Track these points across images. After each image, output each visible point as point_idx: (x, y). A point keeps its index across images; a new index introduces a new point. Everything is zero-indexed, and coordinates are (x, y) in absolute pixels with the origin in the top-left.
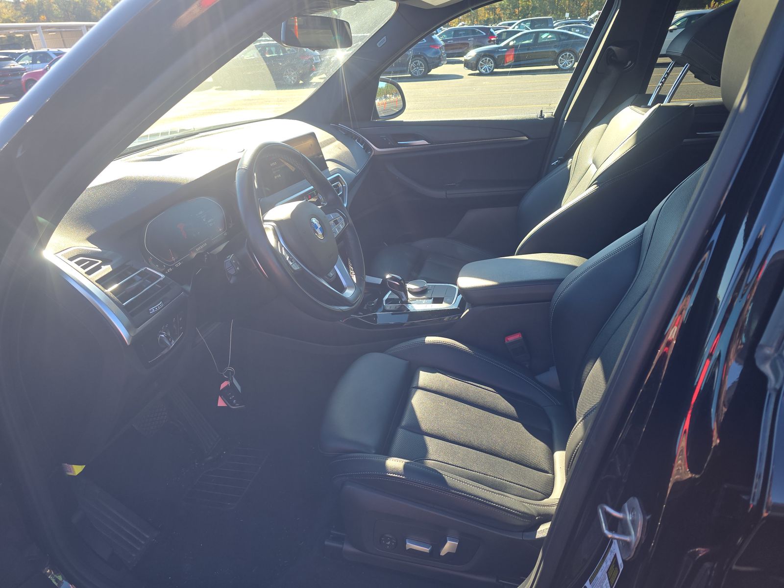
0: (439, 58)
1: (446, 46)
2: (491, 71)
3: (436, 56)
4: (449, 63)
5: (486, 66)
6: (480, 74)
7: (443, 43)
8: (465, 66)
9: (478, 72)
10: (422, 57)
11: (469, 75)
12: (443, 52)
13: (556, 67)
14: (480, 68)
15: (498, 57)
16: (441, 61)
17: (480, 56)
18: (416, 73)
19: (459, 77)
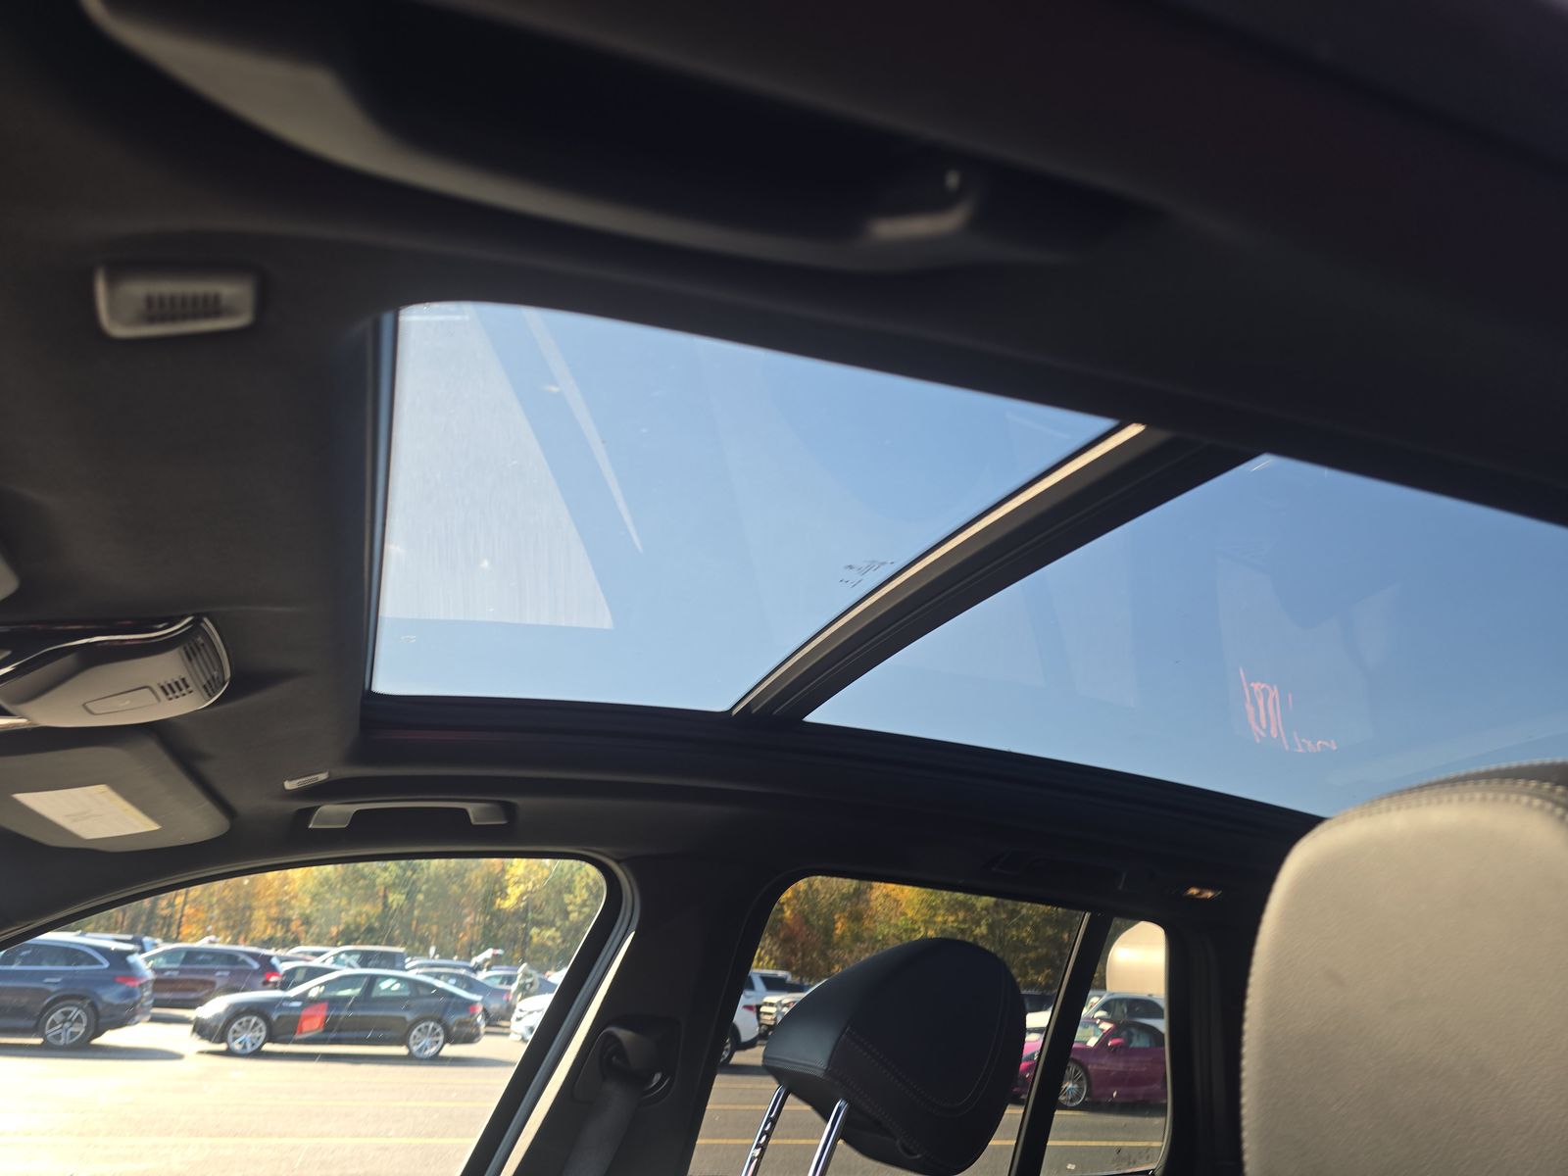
0: (133, 1008)
1: (156, 982)
2: (255, 1047)
3: (125, 1002)
4: (155, 1019)
5: (246, 1036)
6: (229, 1053)
8: (194, 1030)
10: (88, 1001)
11: (202, 1052)
12: (146, 994)
13: (402, 1050)
14: (231, 1040)
15: (279, 1017)
17: (237, 1013)
18: (58, 1037)
19: (177, 1057)
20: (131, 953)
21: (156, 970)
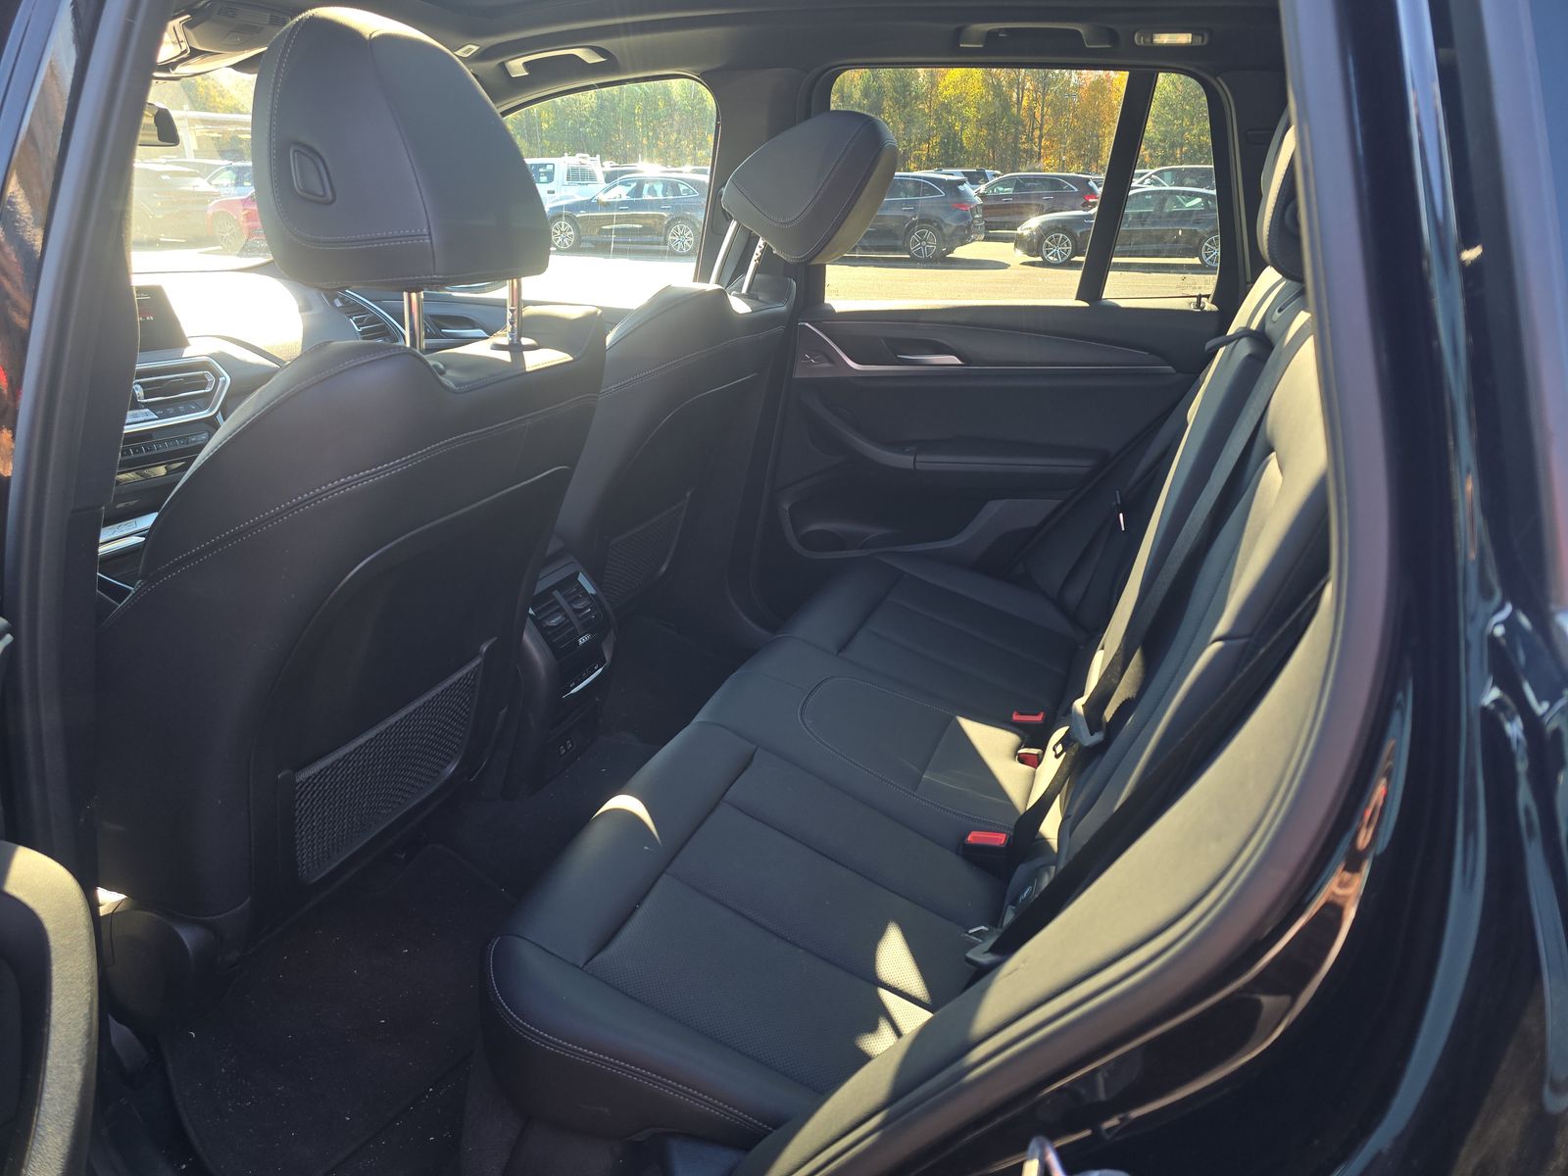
0: (968, 228)
1: (985, 208)
2: (1065, 259)
3: (962, 224)
4: (988, 239)
5: (1057, 250)
6: (1046, 264)
7: (979, 201)
8: (1016, 246)
9: (1039, 259)
10: (935, 224)
11: (1024, 264)
12: (977, 216)
13: (1196, 261)
14: (1044, 253)
15: (1081, 234)
16: (970, 234)
17: (1047, 230)
18: (919, 252)
19: (1004, 266)
20: (961, 183)
21: (982, 196)
